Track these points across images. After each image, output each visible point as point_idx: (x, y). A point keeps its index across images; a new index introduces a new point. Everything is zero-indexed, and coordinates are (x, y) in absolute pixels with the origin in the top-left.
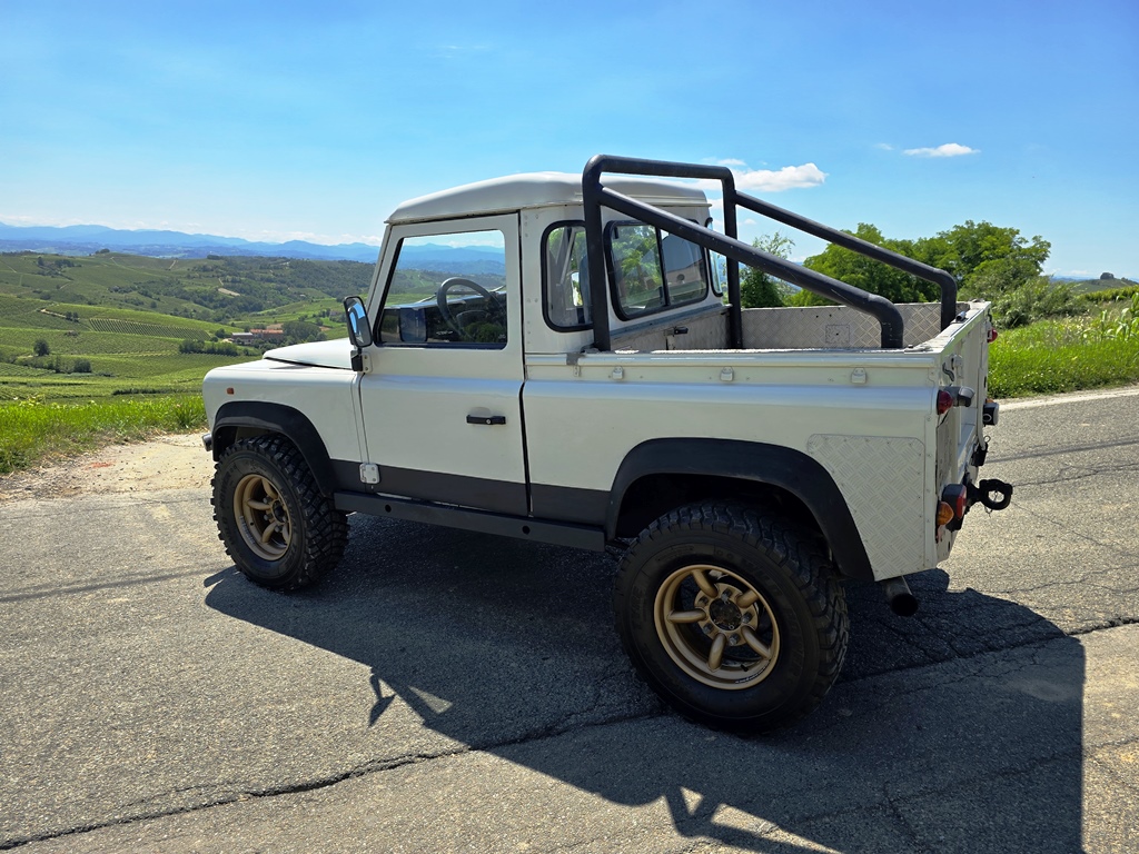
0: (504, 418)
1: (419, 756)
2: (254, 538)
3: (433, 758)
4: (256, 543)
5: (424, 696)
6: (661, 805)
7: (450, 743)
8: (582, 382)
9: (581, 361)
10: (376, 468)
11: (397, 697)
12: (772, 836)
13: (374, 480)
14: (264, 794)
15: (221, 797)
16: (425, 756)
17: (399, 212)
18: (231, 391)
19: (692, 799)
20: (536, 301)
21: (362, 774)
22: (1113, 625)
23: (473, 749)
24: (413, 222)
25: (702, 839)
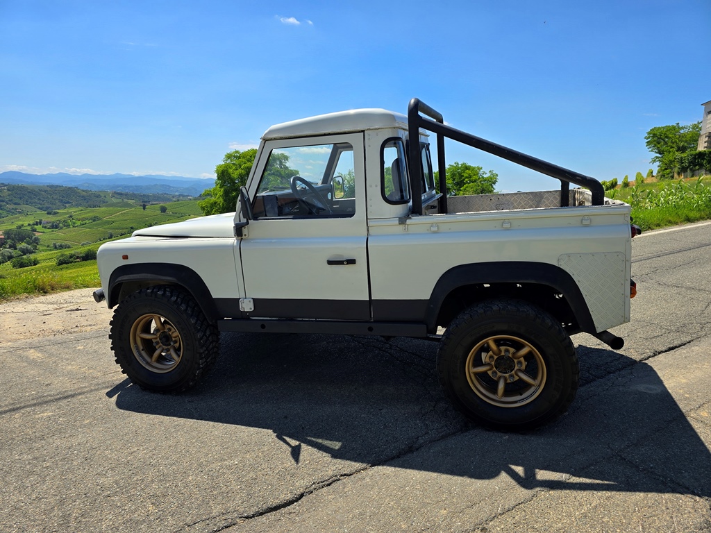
0: (355, 260)
1: (342, 475)
2: (145, 360)
3: (351, 475)
4: (148, 363)
5: (320, 441)
6: (504, 475)
7: (358, 465)
8: (409, 234)
9: (408, 222)
10: (252, 300)
11: (302, 444)
12: (571, 481)
13: (251, 309)
14: (253, 516)
15: (223, 524)
16: (345, 475)
17: (271, 132)
18: (125, 257)
19: (519, 470)
20: (376, 186)
21: (312, 492)
22: (655, 355)
23: (373, 465)
24: (281, 139)
25: (538, 489)
